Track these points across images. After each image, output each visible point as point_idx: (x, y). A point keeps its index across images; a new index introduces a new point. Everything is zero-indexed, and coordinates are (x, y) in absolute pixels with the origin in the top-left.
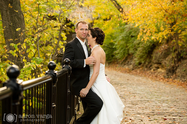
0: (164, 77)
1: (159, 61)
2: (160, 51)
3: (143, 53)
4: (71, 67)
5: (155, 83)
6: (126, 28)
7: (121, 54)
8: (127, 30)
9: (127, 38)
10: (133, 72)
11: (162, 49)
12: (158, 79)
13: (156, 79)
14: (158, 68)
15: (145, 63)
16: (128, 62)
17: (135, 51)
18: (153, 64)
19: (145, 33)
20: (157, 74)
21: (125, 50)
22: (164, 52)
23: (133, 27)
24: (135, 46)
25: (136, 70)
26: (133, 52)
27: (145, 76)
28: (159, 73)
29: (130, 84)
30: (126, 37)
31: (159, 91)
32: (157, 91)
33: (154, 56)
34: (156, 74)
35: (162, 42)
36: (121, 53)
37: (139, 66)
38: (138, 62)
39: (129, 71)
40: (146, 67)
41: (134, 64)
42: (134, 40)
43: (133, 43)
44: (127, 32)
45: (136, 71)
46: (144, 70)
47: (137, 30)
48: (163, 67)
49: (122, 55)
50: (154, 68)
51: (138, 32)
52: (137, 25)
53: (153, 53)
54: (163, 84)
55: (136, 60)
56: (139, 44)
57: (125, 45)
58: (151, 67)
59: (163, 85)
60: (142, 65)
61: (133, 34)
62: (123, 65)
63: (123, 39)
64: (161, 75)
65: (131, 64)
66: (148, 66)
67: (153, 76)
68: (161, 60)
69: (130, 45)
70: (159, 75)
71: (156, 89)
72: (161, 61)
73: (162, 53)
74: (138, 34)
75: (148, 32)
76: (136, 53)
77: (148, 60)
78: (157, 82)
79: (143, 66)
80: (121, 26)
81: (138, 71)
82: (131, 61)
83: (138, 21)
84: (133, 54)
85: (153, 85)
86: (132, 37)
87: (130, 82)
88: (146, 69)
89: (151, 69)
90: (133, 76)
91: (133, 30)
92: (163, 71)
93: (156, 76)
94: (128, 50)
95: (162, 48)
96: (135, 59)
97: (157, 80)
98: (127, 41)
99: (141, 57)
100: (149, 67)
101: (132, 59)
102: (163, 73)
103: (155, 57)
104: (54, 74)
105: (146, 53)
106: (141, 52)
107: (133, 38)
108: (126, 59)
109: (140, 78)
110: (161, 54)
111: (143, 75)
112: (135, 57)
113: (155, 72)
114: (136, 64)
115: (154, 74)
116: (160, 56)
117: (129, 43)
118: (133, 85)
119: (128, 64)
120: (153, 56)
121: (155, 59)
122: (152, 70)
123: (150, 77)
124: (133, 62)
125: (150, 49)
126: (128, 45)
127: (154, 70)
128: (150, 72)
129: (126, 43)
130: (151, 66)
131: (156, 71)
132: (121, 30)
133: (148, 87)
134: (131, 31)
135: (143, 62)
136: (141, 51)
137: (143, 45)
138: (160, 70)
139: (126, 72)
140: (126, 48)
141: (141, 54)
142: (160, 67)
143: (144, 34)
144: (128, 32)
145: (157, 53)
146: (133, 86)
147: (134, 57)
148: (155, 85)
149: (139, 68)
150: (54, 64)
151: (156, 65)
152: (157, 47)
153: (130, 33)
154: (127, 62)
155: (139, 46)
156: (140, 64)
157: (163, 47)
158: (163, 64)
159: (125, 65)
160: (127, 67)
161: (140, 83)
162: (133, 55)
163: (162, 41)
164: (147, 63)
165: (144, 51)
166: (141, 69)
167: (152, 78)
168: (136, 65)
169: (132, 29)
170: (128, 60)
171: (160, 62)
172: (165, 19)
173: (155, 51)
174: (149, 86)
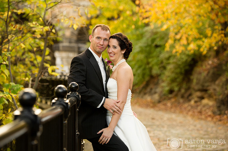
0: (214, 113)
1: (203, 86)
2: (206, 70)
3: (177, 74)
4: (80, 96)
5: (199, 124)
6: (146, 31)
7: (139, 76)
8: (148, 35)
9: (148, 49)
10: (161, 106)
11: (208, 67)
12: (203, 117)
13: (200, 117)
14: (202, 98)
15: (179, 90)
16: (151, 89)
17: (162, 71)
18: (193, 92)
19: (179, 40)
20: (201, 109)
21: (144, 69)
22: (211, 72)
23: (159, 30)
24: (162, 62)
25: (165, 102)
26: (158, 72)
27: (181, 112)
28: (204, 106)
29: (158, 126)
30: (146, 47)
31: (206, 136)
32: (204, 135)
33: (195, 78)
34: (199, 108)
35: (208, 55)
36: (139, 74)
37: (170, 96)
38: (167, 89)
39: (154, 105)
40: (182, 97)
41: (161, 92)
42: (160, 53)
43: (158, 56)
44: (148, 39)
45: (165, 105)
46: (179, 103)
47: (165, 36)
48: (210, 97)
49: (141, 77)
50: (196, 99)
51: (166, 39)
52: (165, 27)
53: (193, 73)
54: (212, 124)
55: (164, 86)
56: (168, 59)
57: (145, 61)
58: (190, 98)
59: (213, 127)
60: (174, 94)
61: (158, 42)
62: (142, 94)
63: (141, 51)
64: (207, 111)
65: (155, 93)
66: (186, 95)
67: (194, 112)
68: (206, 84)
69: (153, 61)
70: (205, 110)
71: (202, 132)
72: (208, 86)
73: (209, 72)
74: (166, 41)
75: (184, 38)
76: (164, 73)
77: (184, 85)
78: (203, 122)
79: (176, 95)
80: (137, 28)
81: (169, 104)
82: (156, 88)
83: (167, 19)
84: (158, 76)
85: (195, 126)
86: (157, 46)
87: (157, 123)
88: (181, 100)
89: (190, 101)
90: (161, 113)
91: (158, 35)
92: (211, 103)
93: (200, 112)
94: (151, 69)
95: (209, 64)
96: (164, 84)
97: (202, 119)
98: (149, 55)
99: (173, 80)
100: (187, 98)
101: (157, 84)
102: (210, 107)
103: (197, 79)
104: (65, 104)
105: (181, 73)
106: (173, 72)
107: (158, 49)
108: (147, 84)
109: (174, 116)
110: (207, 74)
111: (177, 111)
112: (163, 81)
113: (198, 106)
114: (164, 92)
115: (197, 109)
116: (205, 78)
117: (153, 57)
118: (163, 127)
119: (151, 93)
120: (193, 79)
121: (197, 83)
122: (192, 102)
123: (190, 113)
124: (159, 90)
125: (187, 68)
126: (150, 60)
127: (196, 102)
128: (188, 106)
129: (147, 57)
130: (190, 95)
131: (199, 103)
132: (138, 36)
133: (188, 130)
134: (155, 36)
135: (176, 89)
136: (172, 70)
137: (175, 60)
138: (205, 101)
139: (147, 106)
140: (147, 67)
141: (173, 75)
142: (206, 96)
143: (177, 42)
144: (150, 39)
145: (200, 73)
146: (162, 129)
147: (160, 81)
148: (198, 126)
149: (170, 99)
150: (64, 89)
151: (199, 94)
152: (200, 63)
153: (153, 40)
154: (148, 89)
155: (169, 62)
156: (171, 91)
157: (210, 62)
158: (211, 91)
159: (145, 94)
160: (148, 98)
161: (174, 123)
162: (160, 78)
163: (207, 53)
164: (183, 91)
165: (178, 70)
166: (173, 100)
167: (193, 116)
168: (164, 95)
169: (156, 33)
170: (151, 86)
171: (205, 88)
172: (213, 16)
173: (198, 69)
174: (190, 129)
